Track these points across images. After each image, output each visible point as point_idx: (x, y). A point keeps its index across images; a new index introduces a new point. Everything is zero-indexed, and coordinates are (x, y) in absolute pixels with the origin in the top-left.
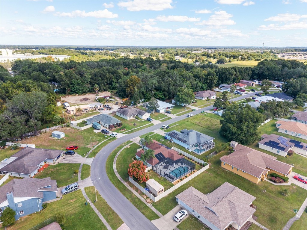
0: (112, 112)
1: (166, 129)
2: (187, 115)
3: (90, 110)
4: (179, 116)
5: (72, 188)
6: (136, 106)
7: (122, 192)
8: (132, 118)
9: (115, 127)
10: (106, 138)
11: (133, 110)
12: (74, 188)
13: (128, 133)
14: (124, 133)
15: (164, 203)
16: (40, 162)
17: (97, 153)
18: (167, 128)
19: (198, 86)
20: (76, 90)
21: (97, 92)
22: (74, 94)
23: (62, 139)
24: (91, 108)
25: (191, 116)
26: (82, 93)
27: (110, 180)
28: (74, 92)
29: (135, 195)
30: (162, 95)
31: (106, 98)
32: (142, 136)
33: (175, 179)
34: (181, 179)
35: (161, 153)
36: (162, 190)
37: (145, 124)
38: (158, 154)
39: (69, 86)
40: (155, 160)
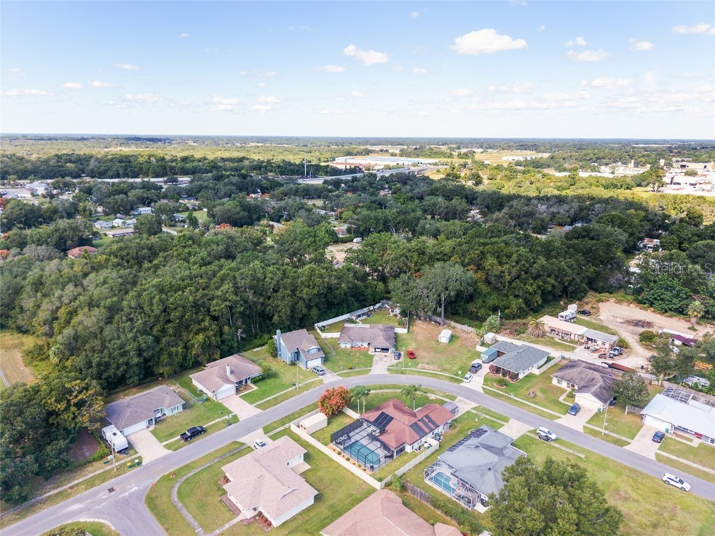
1: (537, 437)
4: (659, 460)
8: (565, 385)
9: (504, 375)
10: (455, 374)
14: (483, 388)
23: (440, 343)
26: (666, 311)
32: (484, 408)
33: (338, 445)
34: (340, 453)
35: (391, 419)
36: (305, 428)
37: (545, 407)
38: (387, 416)
39: (648, 285)
40: (374, 416)
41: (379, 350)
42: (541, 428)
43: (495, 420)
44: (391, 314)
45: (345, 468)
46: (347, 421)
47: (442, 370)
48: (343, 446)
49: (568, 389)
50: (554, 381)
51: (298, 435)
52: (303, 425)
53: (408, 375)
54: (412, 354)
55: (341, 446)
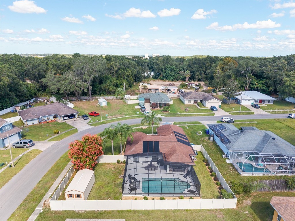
3: (161, 91)
4: (272, 113)
6: (215, 94)
8: (192, 102)
10: (136, 114)
11: (200, 95)
13: (167, 115)
16: (49, 116)
17: (104, 124)
18: (228, 122)
20: (168, 76)
21: (187, 79)
22: (165, 79)
24: (163, 90)
28: (165, 77)
30: (262, 84)
31: (190, 85)
32: (179, 123)
33: (134, 192)
34: (145, 198)
35: (157, 143)
36: (78, 196)
37: (201, 112)
38: (151, 143)
39: (162, 71)
40: (138, 148)
43: (196, 124)
44: (49, 103)
46: (108, 167)
47: (126, 115)
48: (140, 191)
49: (194, 104)
50: (186, 102)
51: (70, 211)
52: (74, 193)
53: (110, 123)
54: (95, 113)
55: (138, 191)
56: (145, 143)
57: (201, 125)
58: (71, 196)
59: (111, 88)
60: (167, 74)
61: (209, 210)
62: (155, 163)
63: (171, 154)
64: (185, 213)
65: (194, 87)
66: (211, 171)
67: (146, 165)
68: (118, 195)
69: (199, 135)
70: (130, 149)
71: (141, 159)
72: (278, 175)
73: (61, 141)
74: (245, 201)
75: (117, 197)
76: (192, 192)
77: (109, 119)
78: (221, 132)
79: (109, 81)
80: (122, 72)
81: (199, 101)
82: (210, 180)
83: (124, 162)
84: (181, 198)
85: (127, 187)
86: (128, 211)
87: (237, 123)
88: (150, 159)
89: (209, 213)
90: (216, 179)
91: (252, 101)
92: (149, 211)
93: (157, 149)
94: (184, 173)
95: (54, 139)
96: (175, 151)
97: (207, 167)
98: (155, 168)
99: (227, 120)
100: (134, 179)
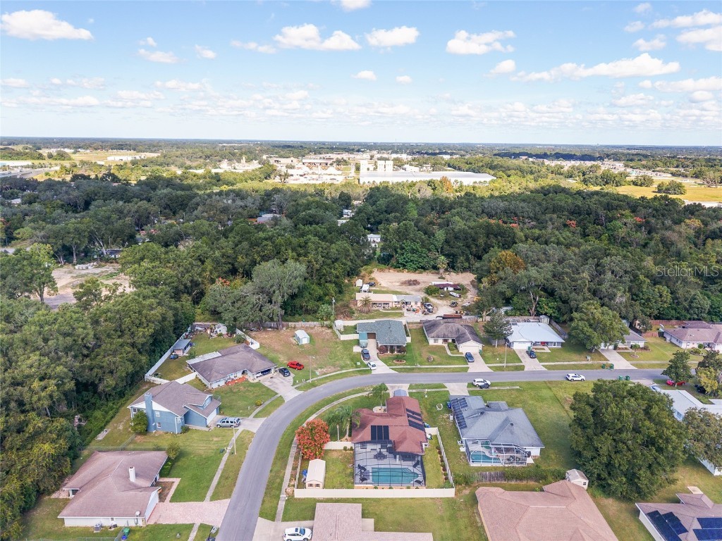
0: (419, 321)
1: (479, 389)
2: (565, 375)
3: (394, 306)
4: (549, 369)
5: (228, 422)
7: (276, 458)
8: (440, 342)
9: (392, 351)
10: (357, 367)
11: (452, 328)
12: (230, 424)
13: (400, 370)
14: (392, 369)
15: (304, 506)
16: (235, 371)
17: (315, 386)
18: (481, 387)
19: (694, 305)
21: (442, 271)
22: (401, 268)
23: (302, 346)
24: (396, 304)
25: (575, 379)
26: (416, 270)
27: (284, 435)
28: (401, 264)
29: (284, 473)
31: (445, 289)
32: (416, 385)
33: (365, 482)
34: (376, 488)
35: (386, 428)
36: (318, 485)
37: (450, 364)
38: (380, 427)
39: (397, 252)
40: (366, 434)
41: (260, 374)
42: (477, 380)
43: (438, 390)
44: (214, 335)
45: (401, 499)
46: (335, 455)
47: (342, 368)
48: (370, 480)
49: (444, 345)
50: (431, 342)
51: (311, 498)
52: (314, 483)
53: (322, 385)
54: (298, 364)
55: (368, 481)
56: (373, 428)
57: (445, 391)
58: (311, 485)
59: (311, 305)
60: (404, 259)
61: (431, 498)
62: (384, 451)
63: (401, 442)
64: (410, 501)
65: (451, 293)
66: (442, 461)
67: (375, 453)
68: (350, 484)
69: (439, 409)
70: (357, 435)
71: (369, 447)
72: (506, 465)
73: (269, 417)
74: (464, 491)
75: (350, 486)
76: (419, 482)
77: (320, 377)
78: (461, 411)
79: (307, 294)
80: (327, 272)
81: (450, 341)
82: (438, 470)
83: (351, 449)
84: (408, 488)
85: (358, 478)
86: (360, 499)
87: (493, 388)
88: (379, 446)
89: (430, 501)
90: (445, 469)
91: (529, 345)
92: (379, 499)
93: (387, 436)
94: (414, 463)
95: (260, 414)
96: (405, 438)
97: (439, 455)
98: (384, 457)
99: (480, 384)
100: (365, 470)
